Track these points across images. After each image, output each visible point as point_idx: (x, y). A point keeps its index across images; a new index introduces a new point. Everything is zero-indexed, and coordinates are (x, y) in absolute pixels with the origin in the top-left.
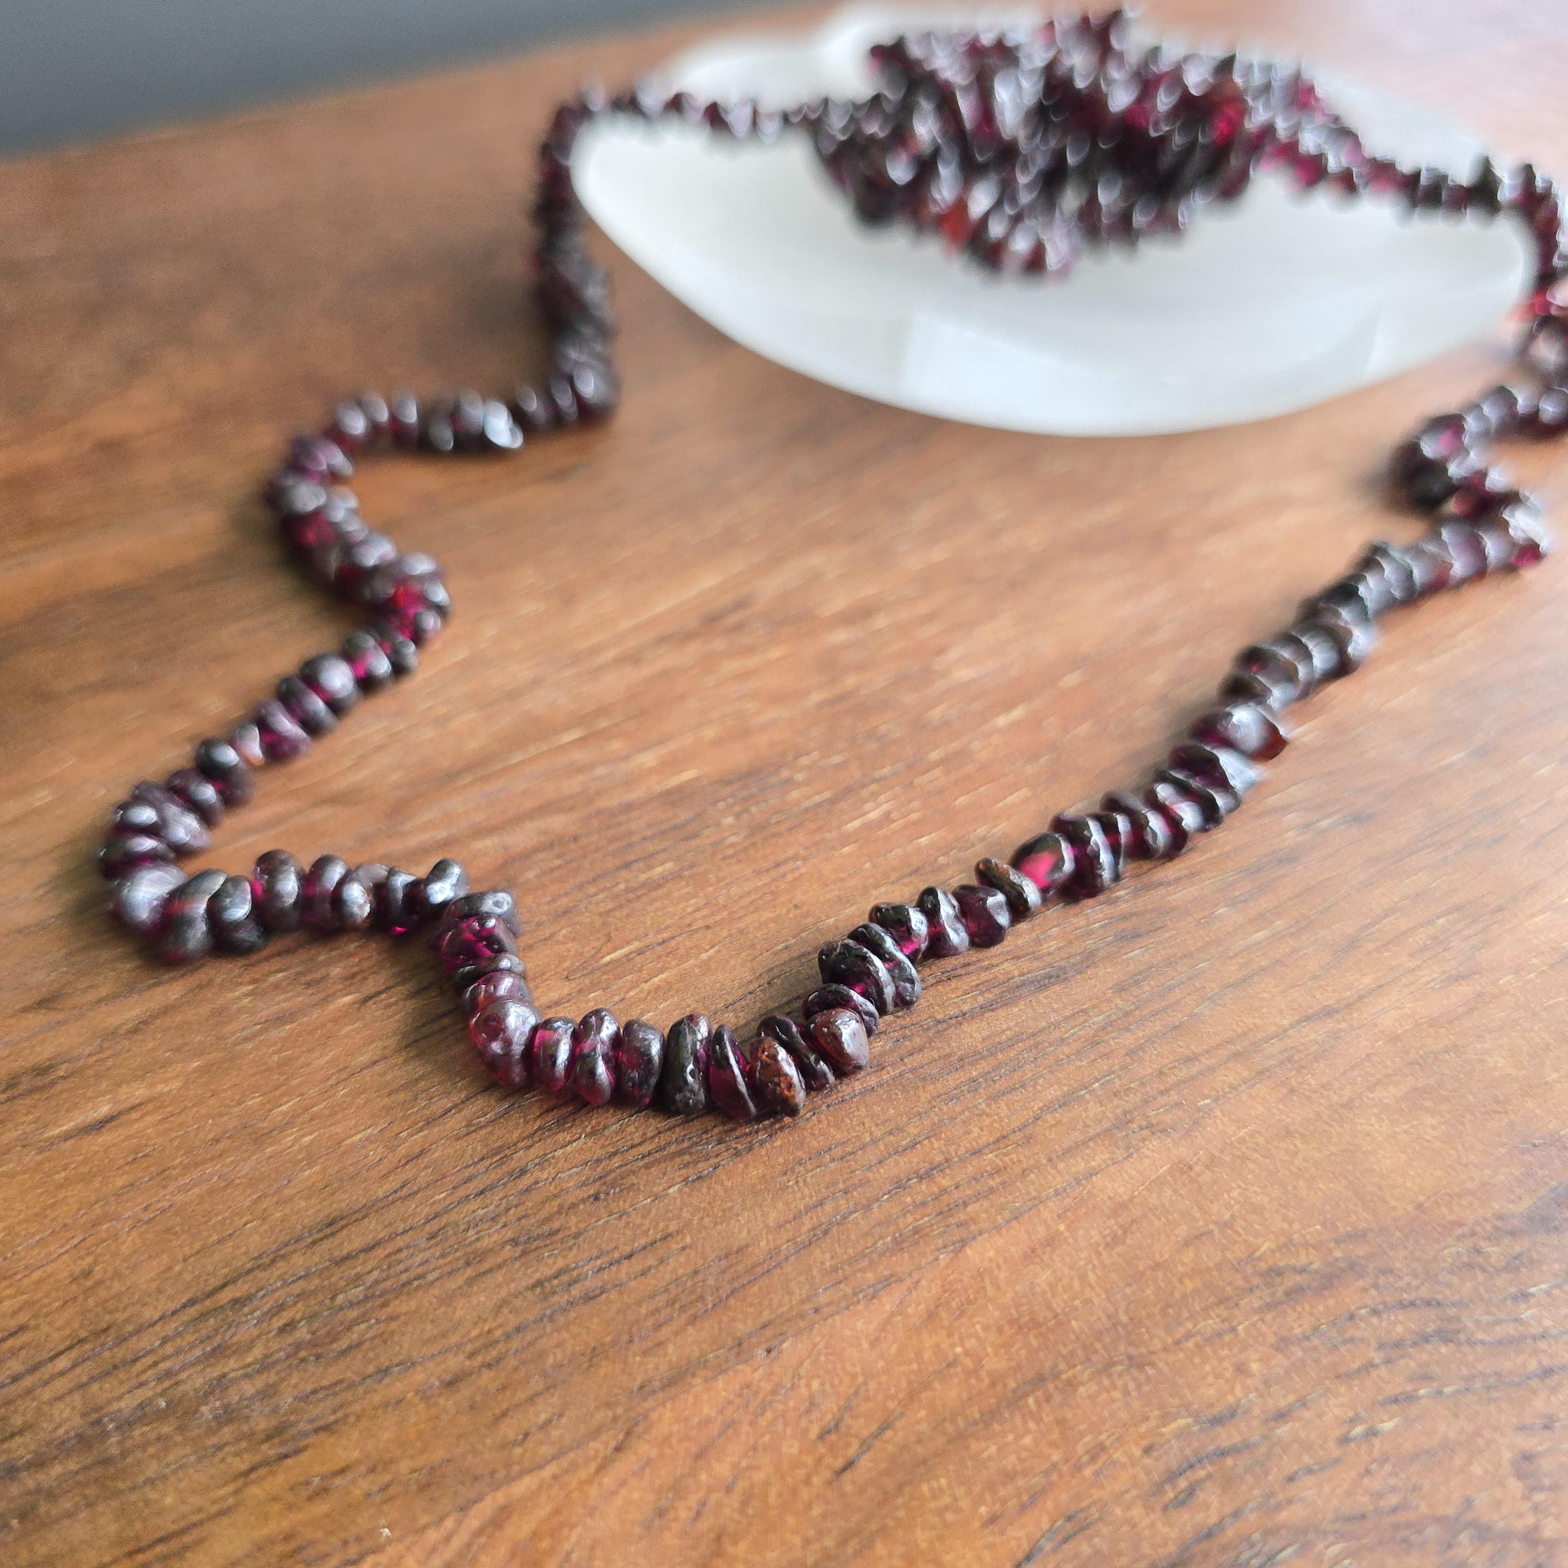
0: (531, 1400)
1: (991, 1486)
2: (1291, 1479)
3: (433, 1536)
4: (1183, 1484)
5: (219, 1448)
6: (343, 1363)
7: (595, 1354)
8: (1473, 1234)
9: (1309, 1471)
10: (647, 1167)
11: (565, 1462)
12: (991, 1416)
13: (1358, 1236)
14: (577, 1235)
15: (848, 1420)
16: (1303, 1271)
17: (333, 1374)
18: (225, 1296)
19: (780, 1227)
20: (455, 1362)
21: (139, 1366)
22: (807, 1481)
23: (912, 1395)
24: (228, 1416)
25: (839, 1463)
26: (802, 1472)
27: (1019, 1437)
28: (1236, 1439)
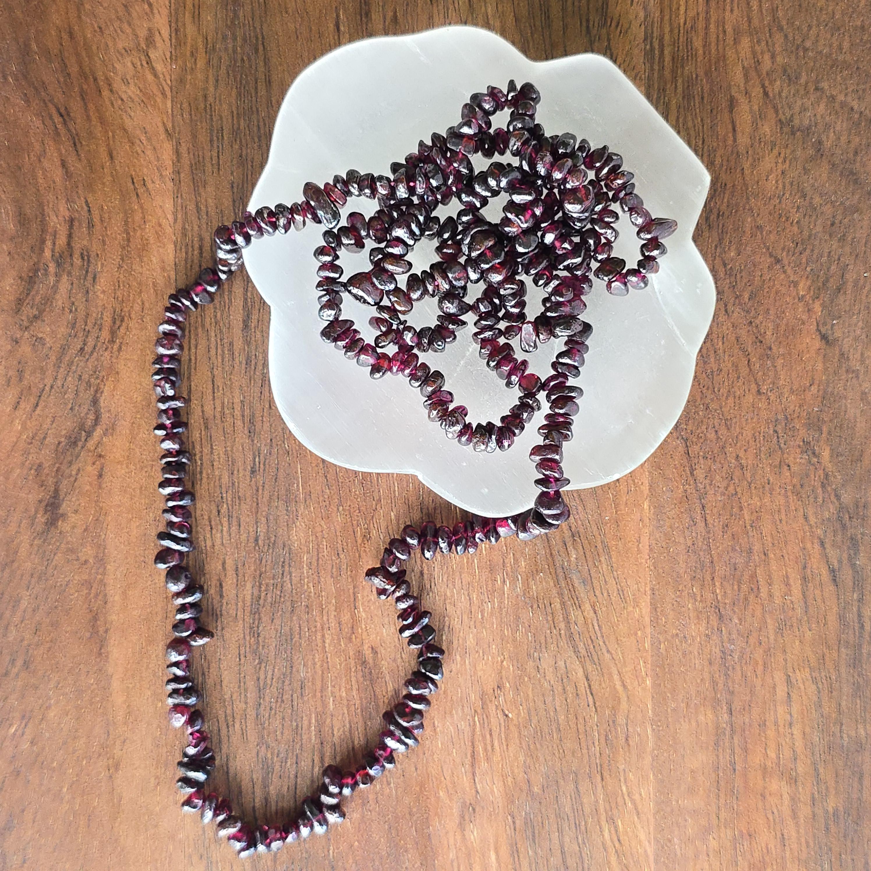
0: (191, 115)
1: (110, 212)
2: (72, 284)
3: (168, 78)
4: (86, 258)
5: (217, 34)
6: (225, 71)
7: (194, 136)
8: (102, 381)
9: (71, 289)
10: (243, 175)
11: (170, 116)
12: (126, 223)
13: (120, 349)
14: (232, 146)
15: (144, 188)
16: (119, 328)
17: (223, 67)
18: (261, 48)
19: (206, 201)
20: (211, 99)
21: (250, 19)
22: (135, 171)
23: (142, 208)
24: (224, 38)
25: (135, 181)
26: (138, 170)
27: (118, 227)
28: (88, 278)
